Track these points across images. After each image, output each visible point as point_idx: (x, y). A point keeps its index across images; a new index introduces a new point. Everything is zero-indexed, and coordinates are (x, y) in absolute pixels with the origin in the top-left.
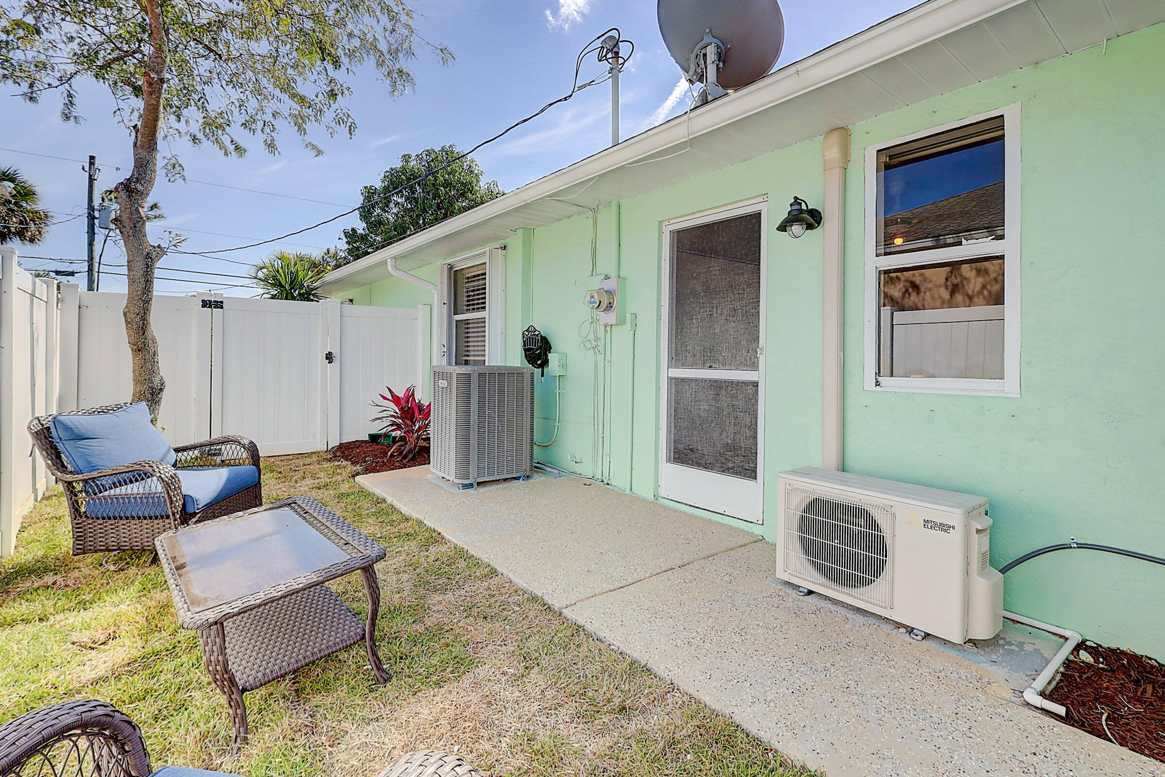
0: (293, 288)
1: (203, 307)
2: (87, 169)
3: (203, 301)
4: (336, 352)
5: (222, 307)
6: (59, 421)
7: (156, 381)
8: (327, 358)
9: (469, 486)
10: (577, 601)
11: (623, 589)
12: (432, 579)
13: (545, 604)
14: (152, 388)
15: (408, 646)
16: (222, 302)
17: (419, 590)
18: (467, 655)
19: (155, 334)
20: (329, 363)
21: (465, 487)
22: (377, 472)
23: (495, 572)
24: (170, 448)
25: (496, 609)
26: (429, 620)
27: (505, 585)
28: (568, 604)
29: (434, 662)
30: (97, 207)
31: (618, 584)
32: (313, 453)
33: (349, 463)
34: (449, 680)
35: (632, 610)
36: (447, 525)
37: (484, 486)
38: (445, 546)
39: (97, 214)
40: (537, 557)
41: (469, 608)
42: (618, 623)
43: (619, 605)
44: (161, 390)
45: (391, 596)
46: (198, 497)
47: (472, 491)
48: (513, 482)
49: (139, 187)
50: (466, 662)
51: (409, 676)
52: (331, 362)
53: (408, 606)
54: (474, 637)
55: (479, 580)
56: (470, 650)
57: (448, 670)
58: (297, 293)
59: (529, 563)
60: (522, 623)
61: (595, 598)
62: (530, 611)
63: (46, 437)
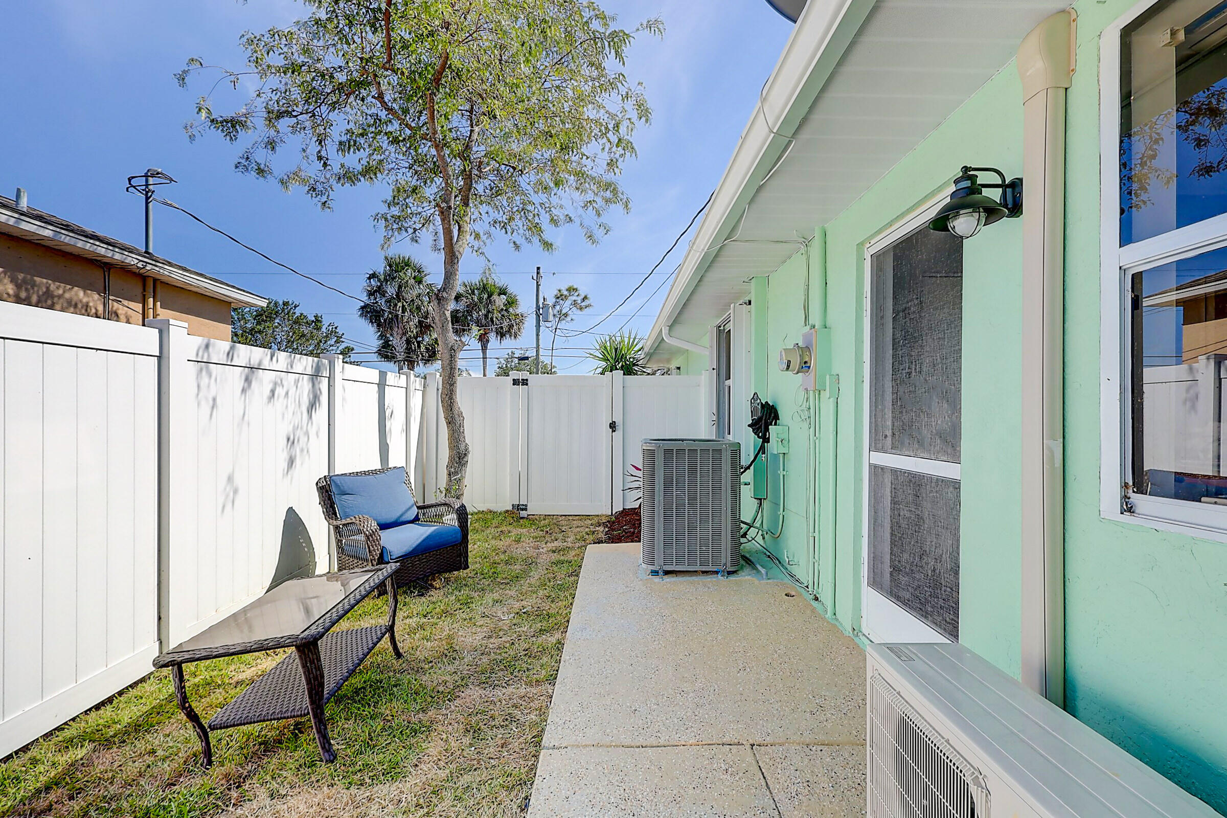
0: (617, 361)
1: (514, 384)
2: (535, 278)
3: (514, 380)
4: (618, 419)
5: (527, 384)
6: (333, 480)
7: (462, 447)
8: (610, 427)
9: (655, 573)
10: (570, 745)
11: (637, 750)
12: (497, 669)
13: (540, 735)
14: (459, 453)
15: (384, 733)
16: (527, 380)
17: (472, 677)
18: (406, 765)
19: (462, 409)
20: (612, 432)
21: (653, 574)
22: (616, 543)
23: (552, 679)
24: (412, 506)
25: (493, 723)
26: (431, 713)
27: (542, 698)
28: (556, 744)
29: (376, 760)
30: (541, 306)
31: (641, 741)
32: (598, 516)
33: (607, 529)
34: (362, 785)
35: (606, 782)
36: (583, 613)
37: (674, 575)
38: (558, 635)
39: (541, 312)
40: (609, 675)
41: (477, 713)
42: (568, 792)
43: (603, 770)
44: (465, 454)
45: (441, 676)
46: (392, 549)
47: (656, 579)
48: (711, 576)
49: (445, 295)
50: (393, 772)
51: (344, 765)
52: (615, 431)
53: (438, 692)
54: (434, 748)
55: (529, 684)
56: (415, 761)
57: (371, 774)
58: (620, 365)
59: (592, 679)
60: (491, 750)
61: (592, 748)
62: (519, 738)
63: (327, 491)
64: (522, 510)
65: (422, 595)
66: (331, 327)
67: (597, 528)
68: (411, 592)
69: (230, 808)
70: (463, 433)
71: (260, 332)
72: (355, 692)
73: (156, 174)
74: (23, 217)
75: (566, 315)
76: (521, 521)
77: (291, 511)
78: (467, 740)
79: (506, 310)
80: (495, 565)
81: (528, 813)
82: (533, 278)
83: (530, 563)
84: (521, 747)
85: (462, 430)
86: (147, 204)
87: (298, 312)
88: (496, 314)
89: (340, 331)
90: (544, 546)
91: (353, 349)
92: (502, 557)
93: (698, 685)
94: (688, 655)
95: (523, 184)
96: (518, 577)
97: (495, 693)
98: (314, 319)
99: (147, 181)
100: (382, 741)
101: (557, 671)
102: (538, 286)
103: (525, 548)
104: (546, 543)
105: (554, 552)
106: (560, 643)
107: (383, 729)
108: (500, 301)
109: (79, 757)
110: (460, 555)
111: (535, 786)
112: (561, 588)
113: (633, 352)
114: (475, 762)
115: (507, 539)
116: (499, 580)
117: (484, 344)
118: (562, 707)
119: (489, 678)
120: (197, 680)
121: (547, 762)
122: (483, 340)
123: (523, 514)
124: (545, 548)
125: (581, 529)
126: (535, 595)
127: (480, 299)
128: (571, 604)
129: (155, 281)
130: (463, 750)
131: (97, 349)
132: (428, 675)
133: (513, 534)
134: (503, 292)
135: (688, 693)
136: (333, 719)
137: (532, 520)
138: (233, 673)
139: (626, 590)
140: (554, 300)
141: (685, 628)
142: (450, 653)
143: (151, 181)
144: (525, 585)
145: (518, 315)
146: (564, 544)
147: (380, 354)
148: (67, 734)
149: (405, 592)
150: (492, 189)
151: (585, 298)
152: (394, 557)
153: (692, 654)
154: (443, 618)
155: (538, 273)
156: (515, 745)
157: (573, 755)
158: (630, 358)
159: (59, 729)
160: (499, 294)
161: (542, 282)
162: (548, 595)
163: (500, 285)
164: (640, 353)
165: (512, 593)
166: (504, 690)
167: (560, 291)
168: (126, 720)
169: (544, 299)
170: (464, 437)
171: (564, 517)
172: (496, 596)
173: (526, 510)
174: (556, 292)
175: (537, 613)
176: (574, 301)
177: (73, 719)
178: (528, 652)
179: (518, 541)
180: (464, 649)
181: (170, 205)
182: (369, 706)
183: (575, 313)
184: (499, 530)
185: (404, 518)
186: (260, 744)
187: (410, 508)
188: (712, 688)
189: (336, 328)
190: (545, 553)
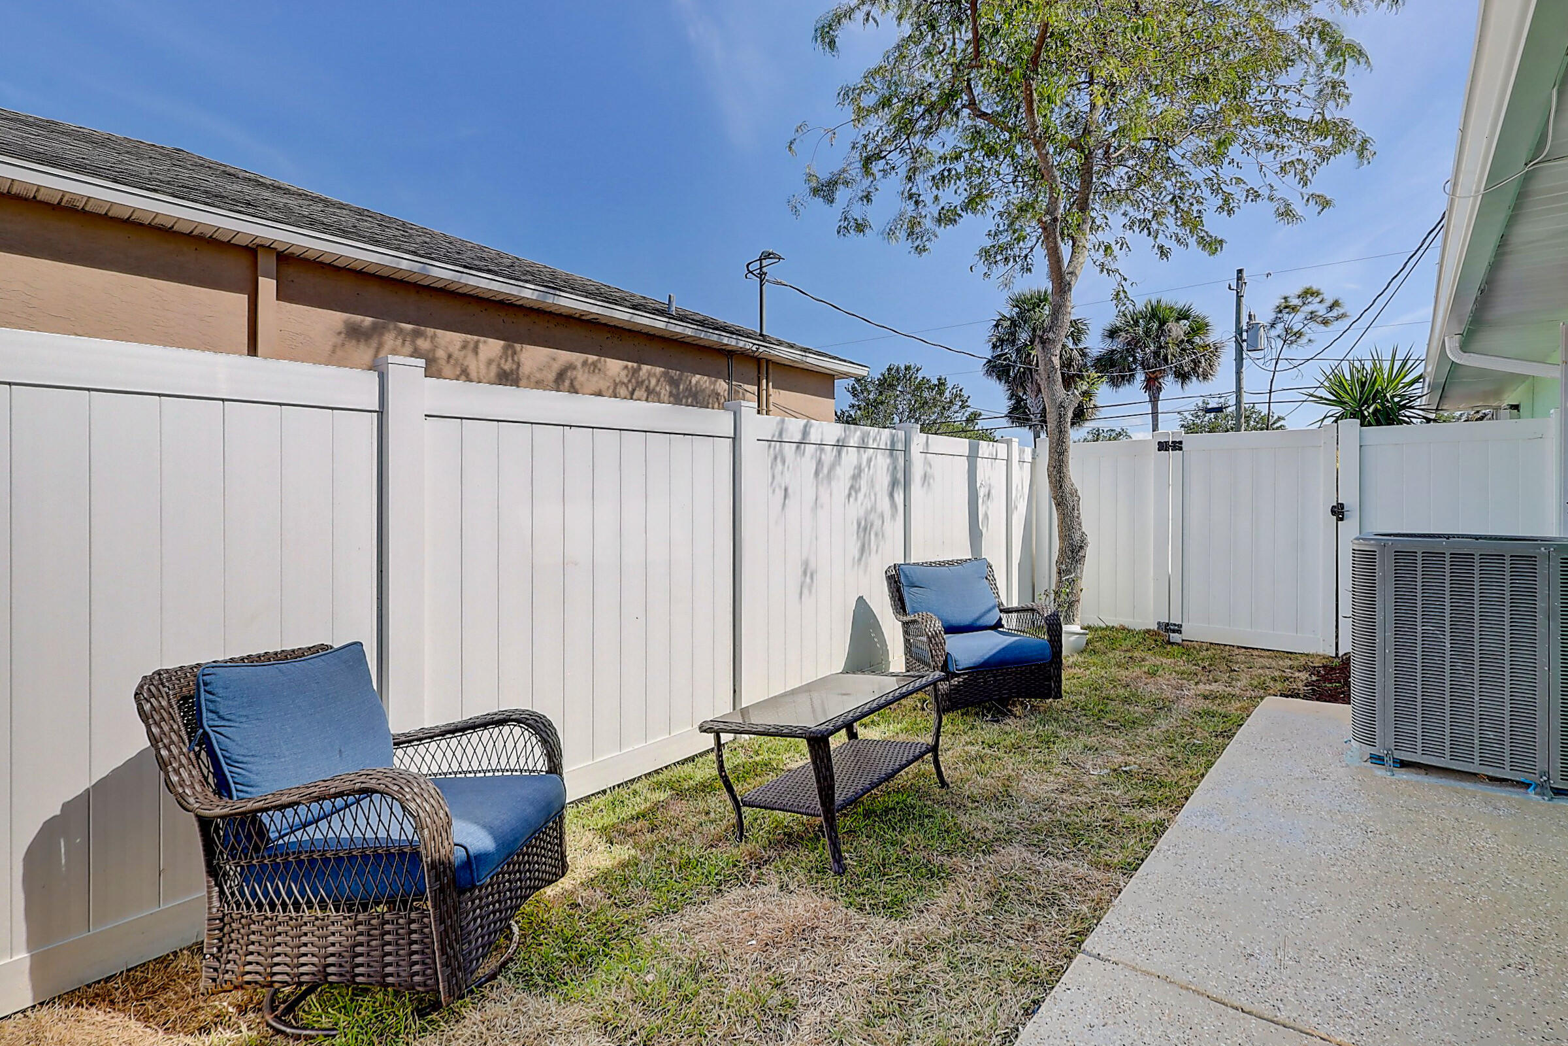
0: (1365, 403)
1: (1160, 450)
2: (1234, 286)
3: (1159, 443)
4: (1349, 499)
5: (1181, 449)
6: (907, 569)
7: (1077, 537)
8: (1333, 512)
9: (1377, 760)
10: (1122, 963)
11: (1231, 1011)
12: (1058, 833)
13: (1084, 933)
14: (1072, 545)
15: (899, 864)
16: (1181, 443)
17: (1021, 834)
18: (911, 906)
19: (1076, 486)
20: (1337, 520)
21: (1374, 761)
22: (1325, 701)
23: (1131, 869)
24: (994, 607)
25: (1028, 897)
26: (957, 860)
27: (1106, 889)
28: (1102, 954)
29: (882, 889)
30: (1245, 328)
31: (1242, 1001)
32: (1307, 655)
33: (1314, 678)
34: (861, 910)
35: (1159, 1033)
36: (1216, 792)
37: (1423, 771)
38: (1161, 814)
39: (1245, 336)
40: (1226, 891)
41: (1011, 878)
42: (1096, 1020)
43: (1160, 1015)
44: (1081, 547)
45: (984, 820)
46: (958, 658)
47: (1380, 772)
48: (1510, 789)
49: (1051, 335)
50: (894, 908)
51: (851, 883)
52: (1342, 519)
53: (973, 838)
54: (944, 899)
55: (1095, 865)
56: (921, 905)
57: (873, 902)
58: (1371, 410)
59: (1193, 887)
60: (1014, 927)
61: (1156, 980)
62: (1055, 927)
63: (896, 582)
64: (1174, 631)
65: (997, 721)
66: (955, 391)
67: (1297, 674)
68: (983, 715)
69: (748, 885)
70: (1078, 518)
71: (882, 403)
72: (885, 811)
73: (767, 255)
74: (672, 321)
75: (1299, 334)
76: (1169, 647)
77: (861, 599)
78: (985, 905)
79: (1187, 342)
80: (1105, 701)
81: (1032, 1021)
82: (1230, 288)
83: (1161, 707)
84: (1053, 939)
85: (1076, 515)
86: (761, 286)
87: (920, 375)
88: (1172, 349)
89: (965, 394)
90: (1193, 686)
91: (980, 415)
92: (1121, 691)
93: (1397, 959)
94: (1395, 905)
95: (1177, 160)
96: (1134, 723)
97: (1044, 862)
98: (937, 382)
99: (761, 264)
100: (896, 872)
101: (1143, 860)
102: (1239, 298)
103: (1163, 686)
104: (1197, 684)
105: (1206, 698)
106: (1161, 825)
107: (899, 859)
108: (1178, 330)
109: (662, 799)
110: (1049, 679)
111: (1053, 992)
112: (1196, 751)
113: (1401, 385)
114: (989, 934)
115: (1137, 669)
116: (1104, 721)
117: (1154, 394)
118: (1130, 909)
119: (1043, 841)
120: (757, 759)
121: (1080, 968)
122: (1153, 386)
123: (1175, 637)
124: (1191, 689)
125: (1267, 672)
126: (1150, 752)
127: (1147, 332)
128: (1203, 776)
129: (768, 361)
130: (977, 914)
131: (685, 434)
132: (968, 815)
133: (1147, 663)
134: (1183, 315)
135: (1367, 965)
136: (855, 832)
137: (1187, 648)
138: (788, 760)
139: (1309, 775)
140: (1272, 316)
141: (1408, 862)
142: (1003, 798)
143: (765, 263)
144: (1142, 735)
145: (1209, 345)
146: (1227, 689)
147: (1011, 417)
148: (660, 777)
149: (977, 714)
150: (1130, 178)
151: (1336, 304)
152: (961, 668)
153: (1406, 907)
154: (1011, 754)
155: (1239, 279)
156: (1046, 934)
157: (1122, 977)
158: (1393, 397)
159: (657, 772)
160: (1178, 320)
161: (1246, 291)
162: (1170, 755)
163: (1180, 305)
164: (1416, 385)
165: (1119, 742)
166: (1057, 863)
167: (1285, 298)
168: (698, 778)
169: (1250, 316)
170: (1080, 524)
171: (1243, 650)
172: (1092, 741)
173: (1179, 632)
174: (1279, 301)
175: (1144, 776)
176: (1312, 313)
177: (666, 767)
178: (1109, 826)
179: (1152, 674)
180: (1022, 796)
181: (781, 284)
182: (894, 829)
183: (1314, 330)
184: (1129, 654)
185: (982, 622)
186: (785, 834)
187: (990, 610)
188: (1426, 974)
189: (961, 390)
190: (1192, 696)
